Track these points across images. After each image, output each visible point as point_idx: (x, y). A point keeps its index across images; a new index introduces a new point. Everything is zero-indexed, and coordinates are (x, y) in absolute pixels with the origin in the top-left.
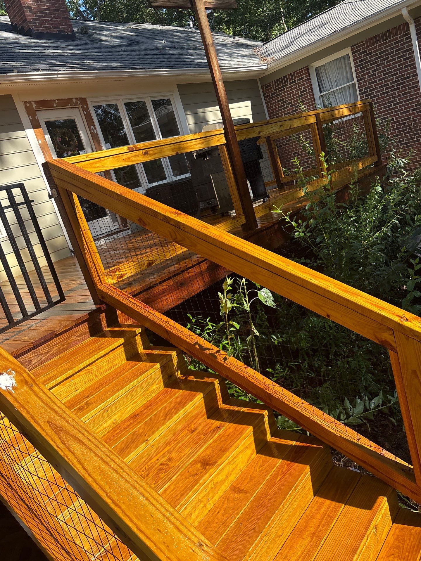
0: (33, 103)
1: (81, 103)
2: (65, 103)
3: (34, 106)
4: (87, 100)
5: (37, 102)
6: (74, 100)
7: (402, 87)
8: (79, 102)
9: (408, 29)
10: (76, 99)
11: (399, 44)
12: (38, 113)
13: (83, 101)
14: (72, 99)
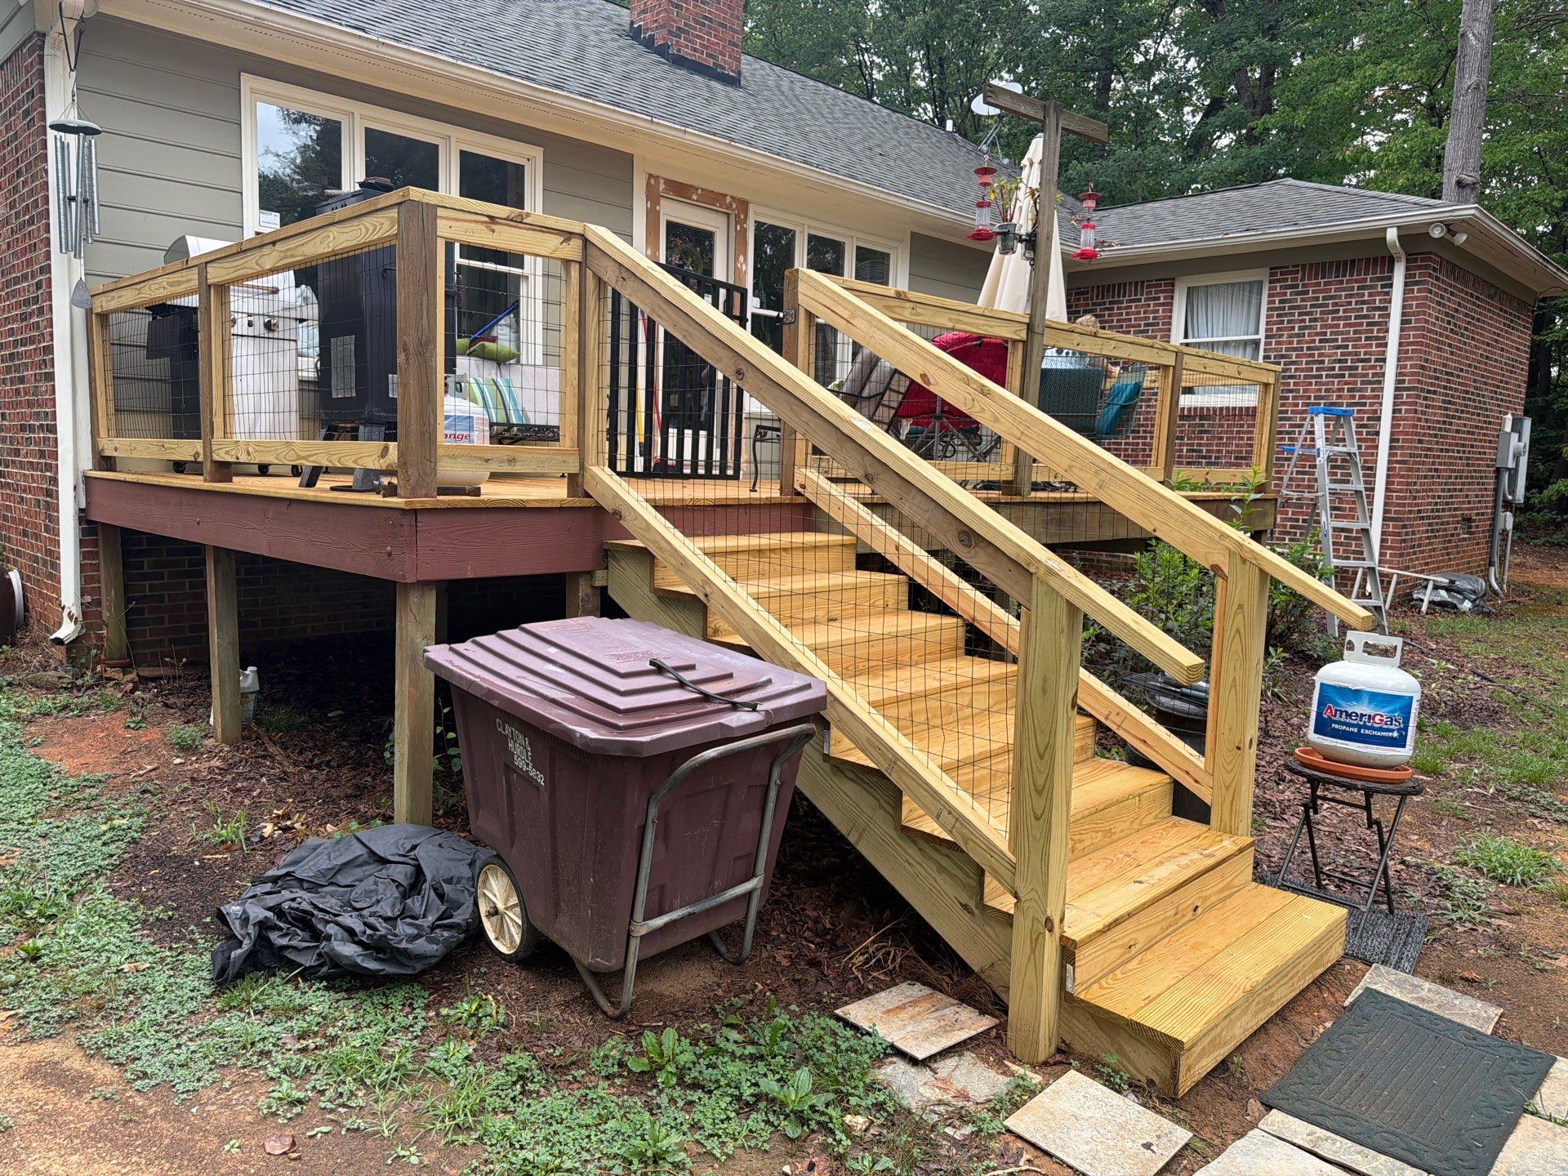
0: (662, 181)
1: (737, 208)
2: (711, 199)
3: (662, 186)
4: (751, 206)
5: (668, 182)
6: (728, 199)
7: (1350, 375)
8: (734, 206)
9: (1391, 270)
10: (732, 197)
11: (1366, 292)
12: (662, 201)
13: (744, 205)
14: (725, 196)
